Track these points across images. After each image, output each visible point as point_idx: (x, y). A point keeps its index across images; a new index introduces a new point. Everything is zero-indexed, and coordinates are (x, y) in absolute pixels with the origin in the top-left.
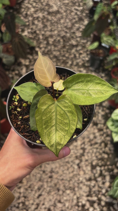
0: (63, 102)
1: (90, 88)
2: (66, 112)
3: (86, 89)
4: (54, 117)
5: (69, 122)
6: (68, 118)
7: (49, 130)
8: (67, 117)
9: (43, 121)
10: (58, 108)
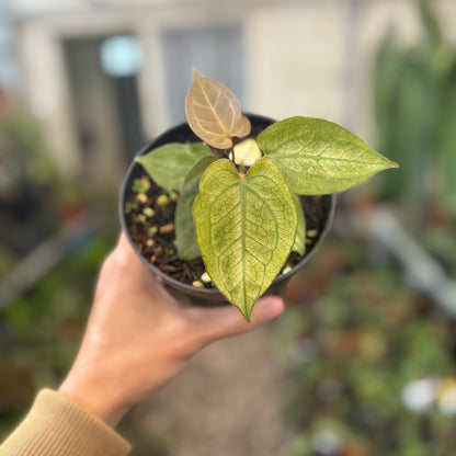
0: (259, 180)
1: (323, 155)
2: (268, 203)
3: (312, 157)
4: (239, 218)
5: (277, 228)
6: (275, 219)
7: (227, 250)
8: (270, 218)
9: (213, 228)
10: (249, 196)
